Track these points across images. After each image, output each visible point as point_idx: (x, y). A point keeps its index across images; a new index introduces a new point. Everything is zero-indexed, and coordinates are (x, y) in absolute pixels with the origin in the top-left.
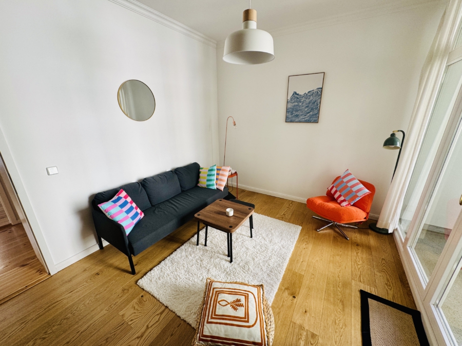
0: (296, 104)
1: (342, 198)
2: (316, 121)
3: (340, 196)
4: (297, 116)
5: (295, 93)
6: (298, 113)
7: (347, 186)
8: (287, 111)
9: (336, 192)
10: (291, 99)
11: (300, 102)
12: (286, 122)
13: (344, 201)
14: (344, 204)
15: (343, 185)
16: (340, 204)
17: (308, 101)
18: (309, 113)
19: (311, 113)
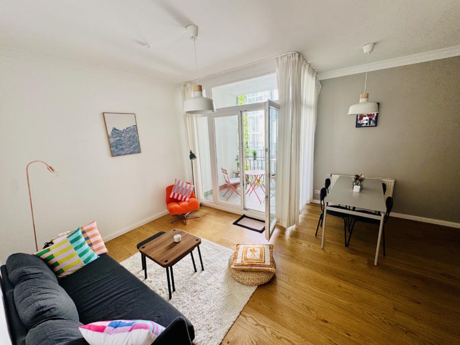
0: (119, 138)
1: (184, 197)
2: (139, 152)
3: (182, 197)
4: (122, 149)
5: (114, 129)
6: (122, 147)
7: (183, 188)
8: (111, 146)
9: (178, 195)
10: (112, 134)
11: (121, 136)
12: (113, 156)
13: (186, 197)
14: (187, 199)
15: (181, 189)
16: (185, 201)
17: (128, 136)
18: (132, 146)
19: (134, 146)
